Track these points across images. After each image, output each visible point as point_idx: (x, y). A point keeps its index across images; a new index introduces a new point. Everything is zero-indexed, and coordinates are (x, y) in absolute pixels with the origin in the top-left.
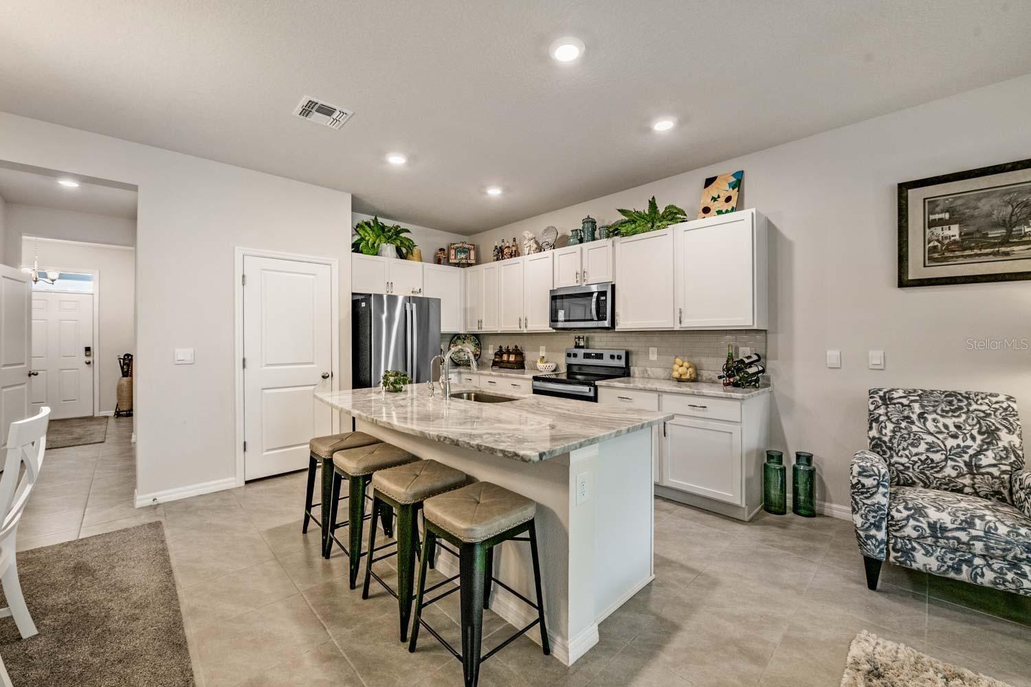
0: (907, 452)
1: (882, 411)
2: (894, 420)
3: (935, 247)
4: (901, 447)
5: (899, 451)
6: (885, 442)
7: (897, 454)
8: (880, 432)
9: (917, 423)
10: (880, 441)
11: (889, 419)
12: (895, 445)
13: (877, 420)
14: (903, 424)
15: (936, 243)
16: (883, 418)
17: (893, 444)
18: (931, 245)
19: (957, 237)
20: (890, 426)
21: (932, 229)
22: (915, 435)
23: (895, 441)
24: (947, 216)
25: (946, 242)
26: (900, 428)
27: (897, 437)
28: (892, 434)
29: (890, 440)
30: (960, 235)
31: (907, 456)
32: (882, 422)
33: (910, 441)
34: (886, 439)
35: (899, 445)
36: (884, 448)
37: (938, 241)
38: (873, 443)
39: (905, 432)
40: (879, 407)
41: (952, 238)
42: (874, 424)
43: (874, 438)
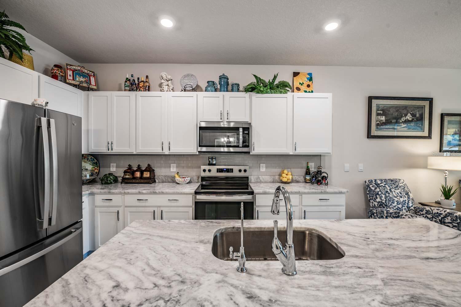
0: (392, 206)
1: (378, 190)
2: (384, 193)
3: (378, 123)
4: (390, 204)
5: (389, 206)
6: (384, 203)
7: (389, 207)
8: (381, 199)
9: (390, 193)
10: (382, 203)
11: (382, 193)
12: (388, 204)
13: (378, 194)
14: (387, 195)
15: (379, 122)
16: (380, 193)
17: (387, 203)
18: (377, 123)
19: (384, 121)
20: (384, 196)
21: (378, 116)
22: (392, 198)
23: (387, 202)
24: (382, 112)
25: (381, 122)
26: (387, 196)
27: (387, 200)
28: (385, 199)
29: (385, 202)
30: (385, 120)
31: (392, 208)
32: (380, 194)
33: (391, 201)
34: (384, 202)
35: (389, 204)
36: (384, 206)
37: (379, 121)
38: (379, 204)
39: (389, 198)
40: (376, 188)
41: (383, 121)
42: (378, 196)
43: (379, 202)
